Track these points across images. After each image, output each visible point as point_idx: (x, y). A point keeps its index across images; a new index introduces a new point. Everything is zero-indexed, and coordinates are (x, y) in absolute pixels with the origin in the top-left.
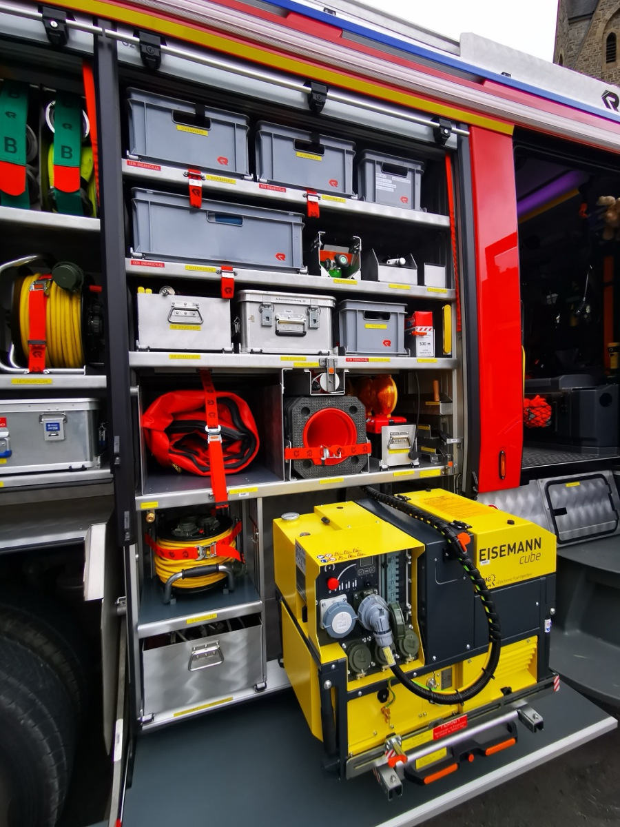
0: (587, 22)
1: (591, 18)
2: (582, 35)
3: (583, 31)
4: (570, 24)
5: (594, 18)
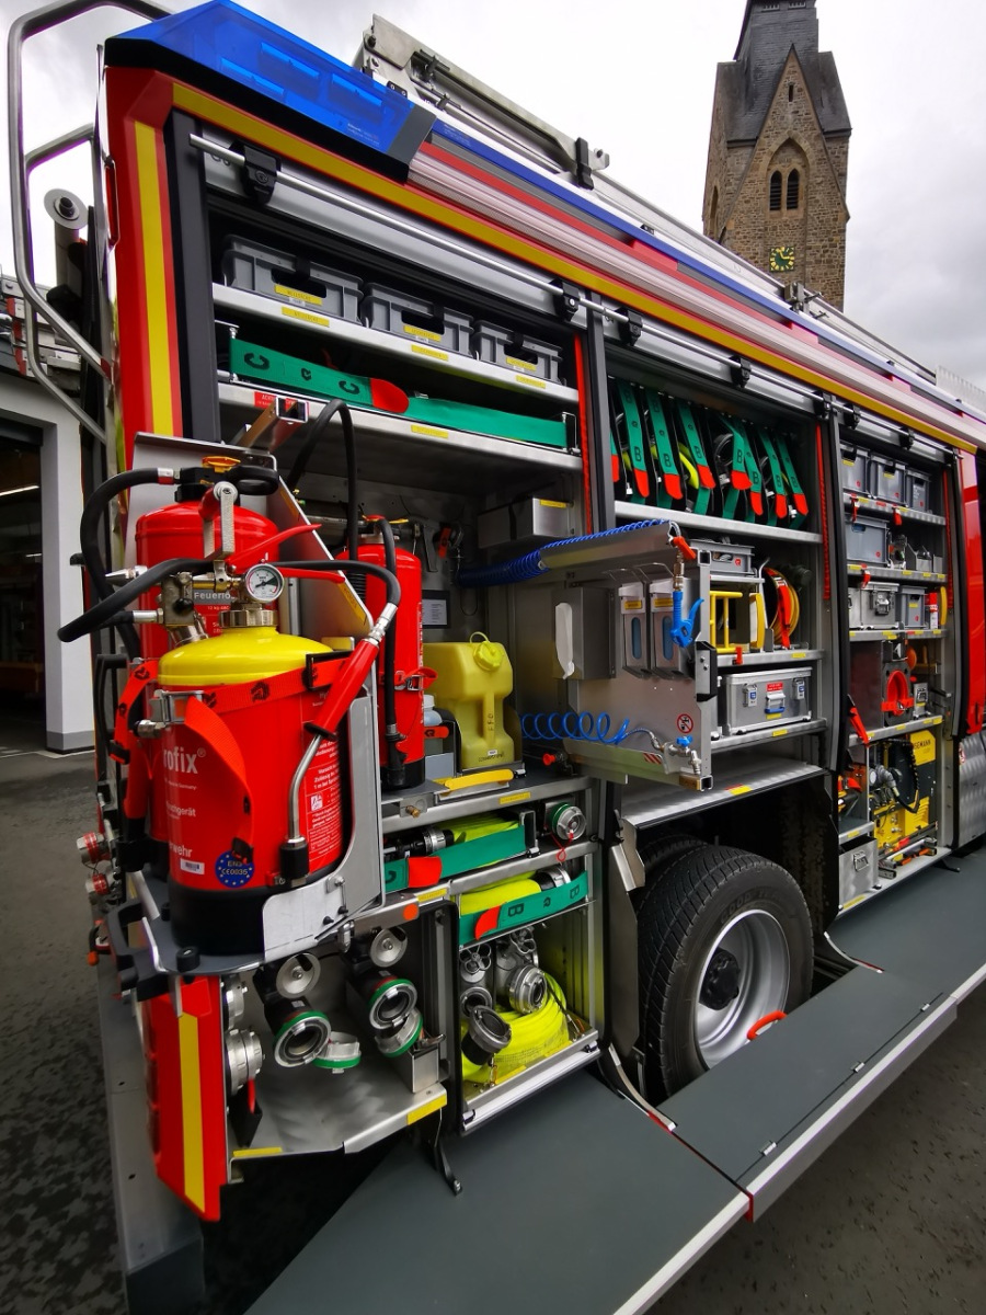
0: (749, 150)
1: (754, 146)
2: (743, 167)
3: (744, 162)
4: (728, 148)
5: (757, 147)
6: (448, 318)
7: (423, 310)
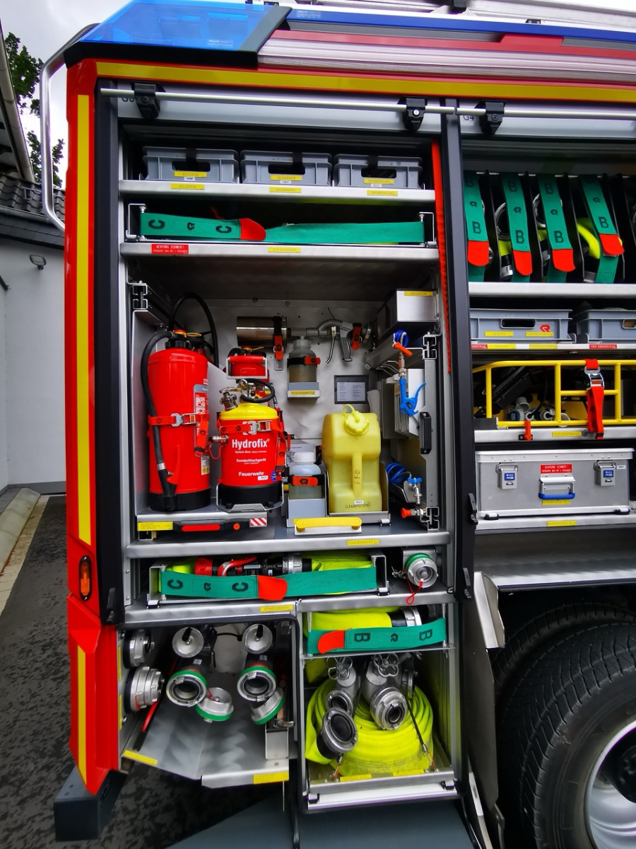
6: (305, 160)
7: (288, 160)
